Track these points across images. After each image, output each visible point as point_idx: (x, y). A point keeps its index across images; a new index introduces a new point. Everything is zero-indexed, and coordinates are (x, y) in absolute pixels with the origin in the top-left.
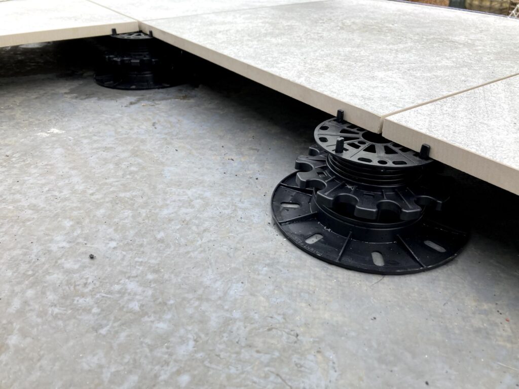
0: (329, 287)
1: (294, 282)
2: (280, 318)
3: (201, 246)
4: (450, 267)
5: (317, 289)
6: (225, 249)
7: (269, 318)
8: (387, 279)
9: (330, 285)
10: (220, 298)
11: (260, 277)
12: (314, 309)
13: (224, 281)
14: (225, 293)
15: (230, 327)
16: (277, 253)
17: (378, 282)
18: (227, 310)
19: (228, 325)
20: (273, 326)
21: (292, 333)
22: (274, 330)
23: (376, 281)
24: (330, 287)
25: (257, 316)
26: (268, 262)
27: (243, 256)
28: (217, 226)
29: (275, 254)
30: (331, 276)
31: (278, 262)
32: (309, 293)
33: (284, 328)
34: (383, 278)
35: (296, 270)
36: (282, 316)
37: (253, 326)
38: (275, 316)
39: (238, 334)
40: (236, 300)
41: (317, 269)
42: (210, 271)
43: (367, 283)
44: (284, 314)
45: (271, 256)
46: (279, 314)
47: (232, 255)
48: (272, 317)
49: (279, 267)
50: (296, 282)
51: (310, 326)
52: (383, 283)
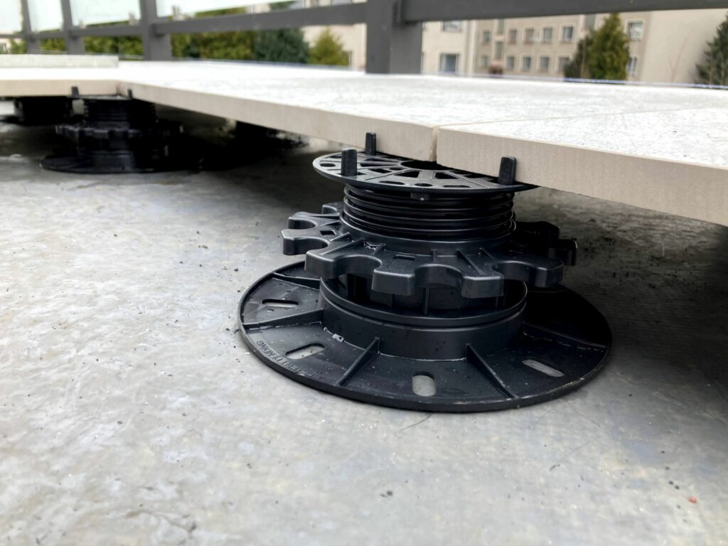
0: (305, 432)
1: (235, 422)
2: (169, 492)
3: (70, 361)
4: (570, 402)
5: (278, 436)
6: (115, 367)
7: (145, 491)
8: (434, 421)
9: (308, 429)
10: (53, 450)
11: (164, 413)
12: (254, 474)
13: (80, 419)
14: (71, 440)
15: (40, 508)
16: (220, 375)
17: (413, 425)
18: (55, 473)
19: (41, 502)
20: (145, 507)
21: (184, 522)
22: (143, 516)
23: (411, 423)
24: (308, 433)
25: (116, 487)
26: (194, 388)
27: (146, 378)
28: (122, 332)
29: (215, 376)
30: (317, 414)
31: (216, 389)
32: (257, 443)
33: (169, 511)
34: (428, 417)
35: (247, 402)
36: (175, 487)
37: (97, 506)
38: (161, 487)
39: (51, 524)
40: (87, 452)
41: (292, 402)
42: (62, 401)
43: (392, 427)
44: (181, 484)
45: (206, 379)
46: (171, 483)
47: (124, 376)
48: (150, 489)
49: (214, 398)
50: (237, 423)
51: (232, 508)
52: (426, 427)
